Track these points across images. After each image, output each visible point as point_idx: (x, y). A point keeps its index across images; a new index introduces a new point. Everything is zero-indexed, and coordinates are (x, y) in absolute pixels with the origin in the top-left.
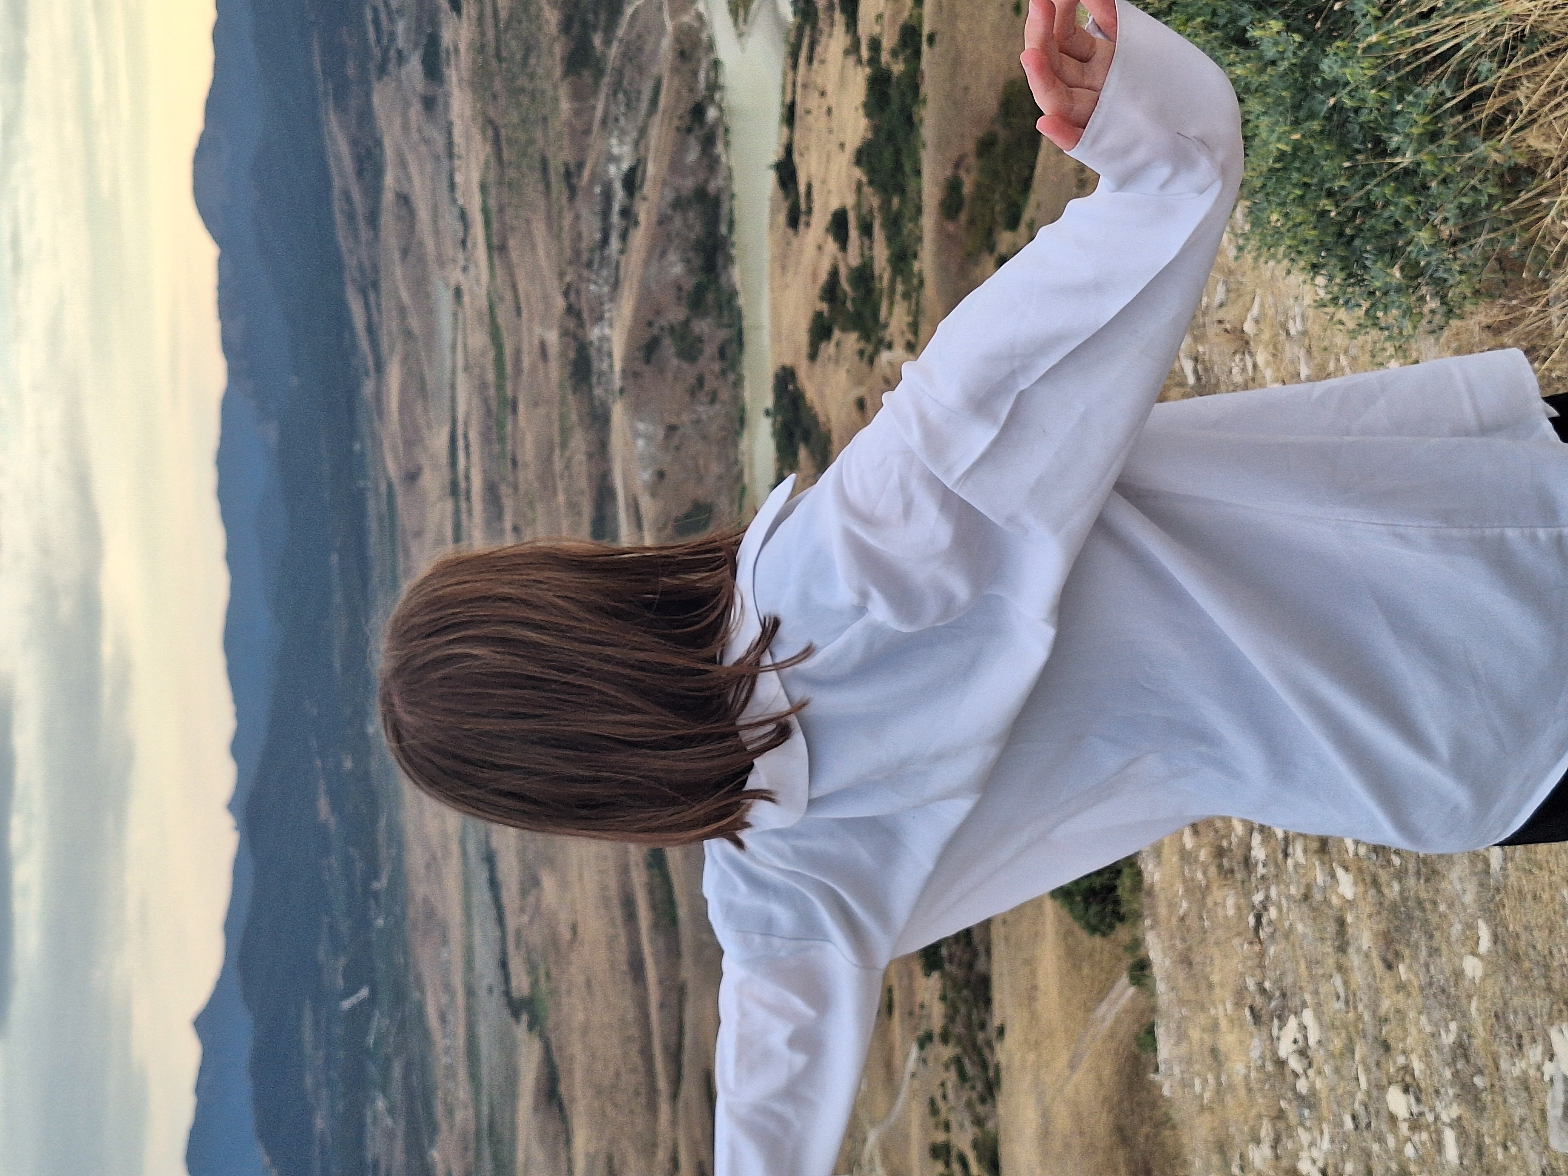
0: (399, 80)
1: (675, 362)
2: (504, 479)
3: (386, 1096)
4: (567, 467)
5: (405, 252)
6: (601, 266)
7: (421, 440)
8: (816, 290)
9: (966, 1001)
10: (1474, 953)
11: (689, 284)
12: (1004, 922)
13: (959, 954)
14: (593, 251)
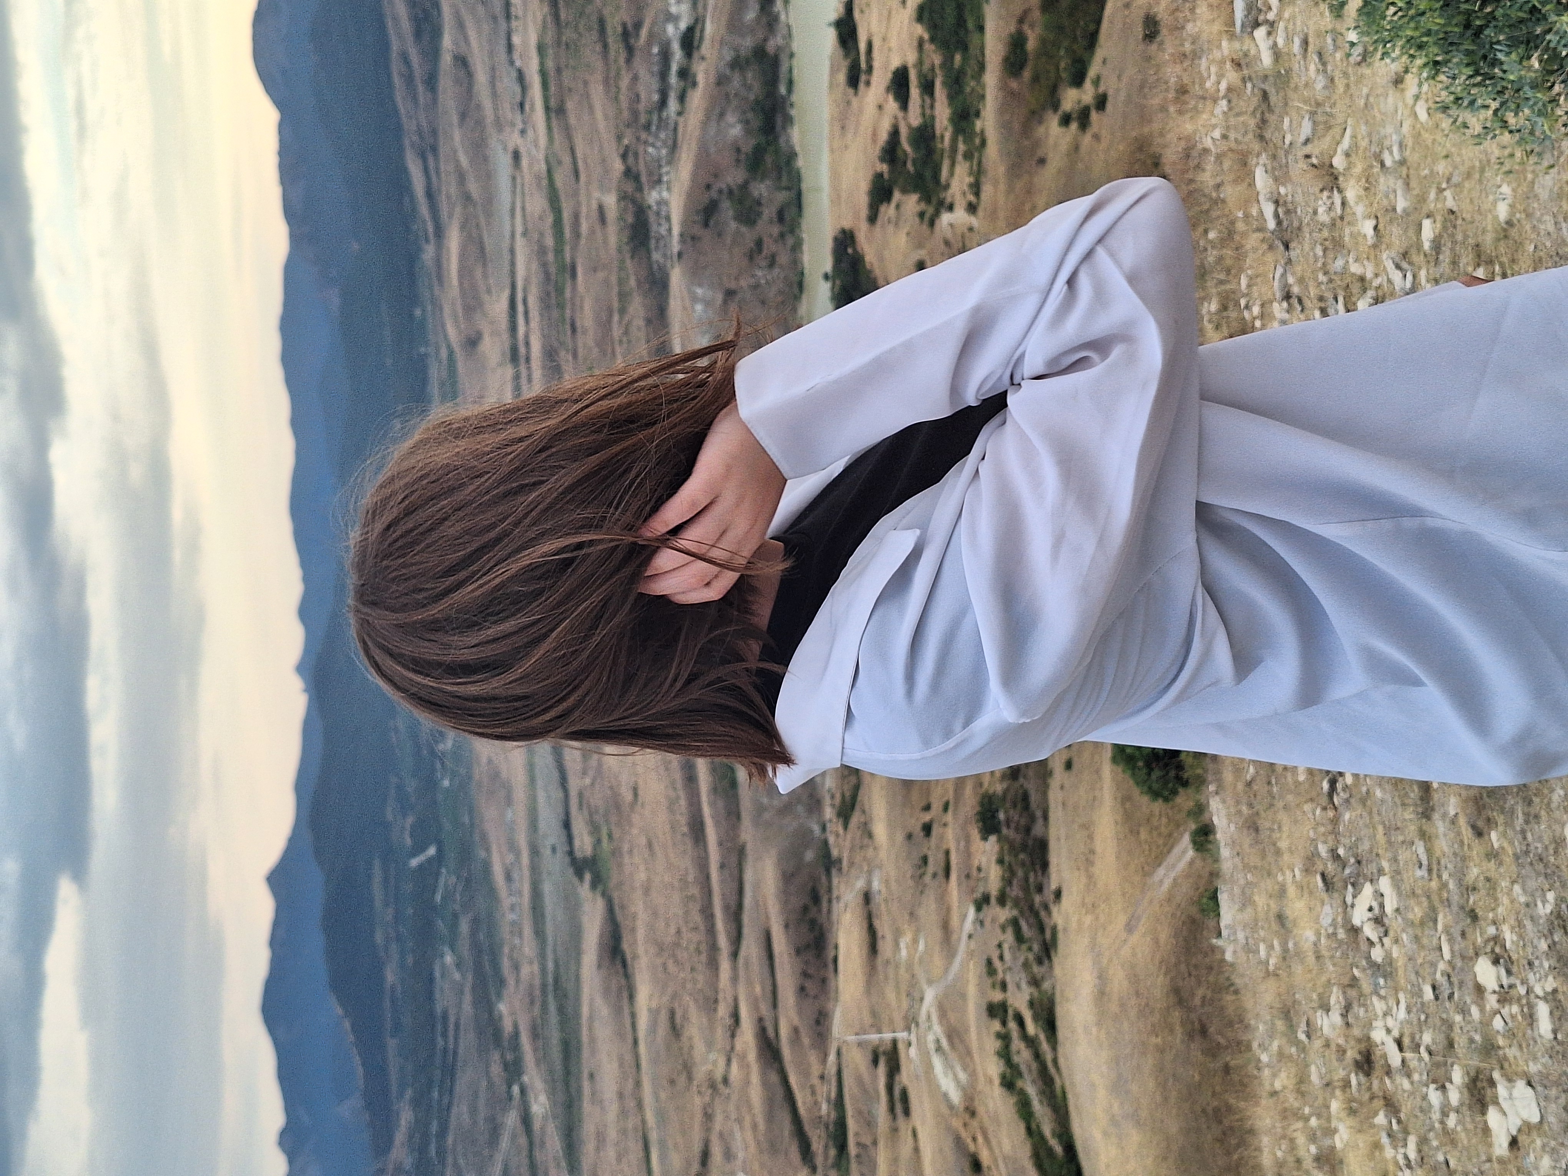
1: (733, 225)
2: (562, 344)
3: (454, 951)
4: (626, 332)
5: (463, 116)
6: (659, 128)
7: (481, 304)
8: (876, 151)
9: (1023, 864)
11: (748, 146)
12: (1062, 787)
13: (1016, 818)
14: (651, 113)
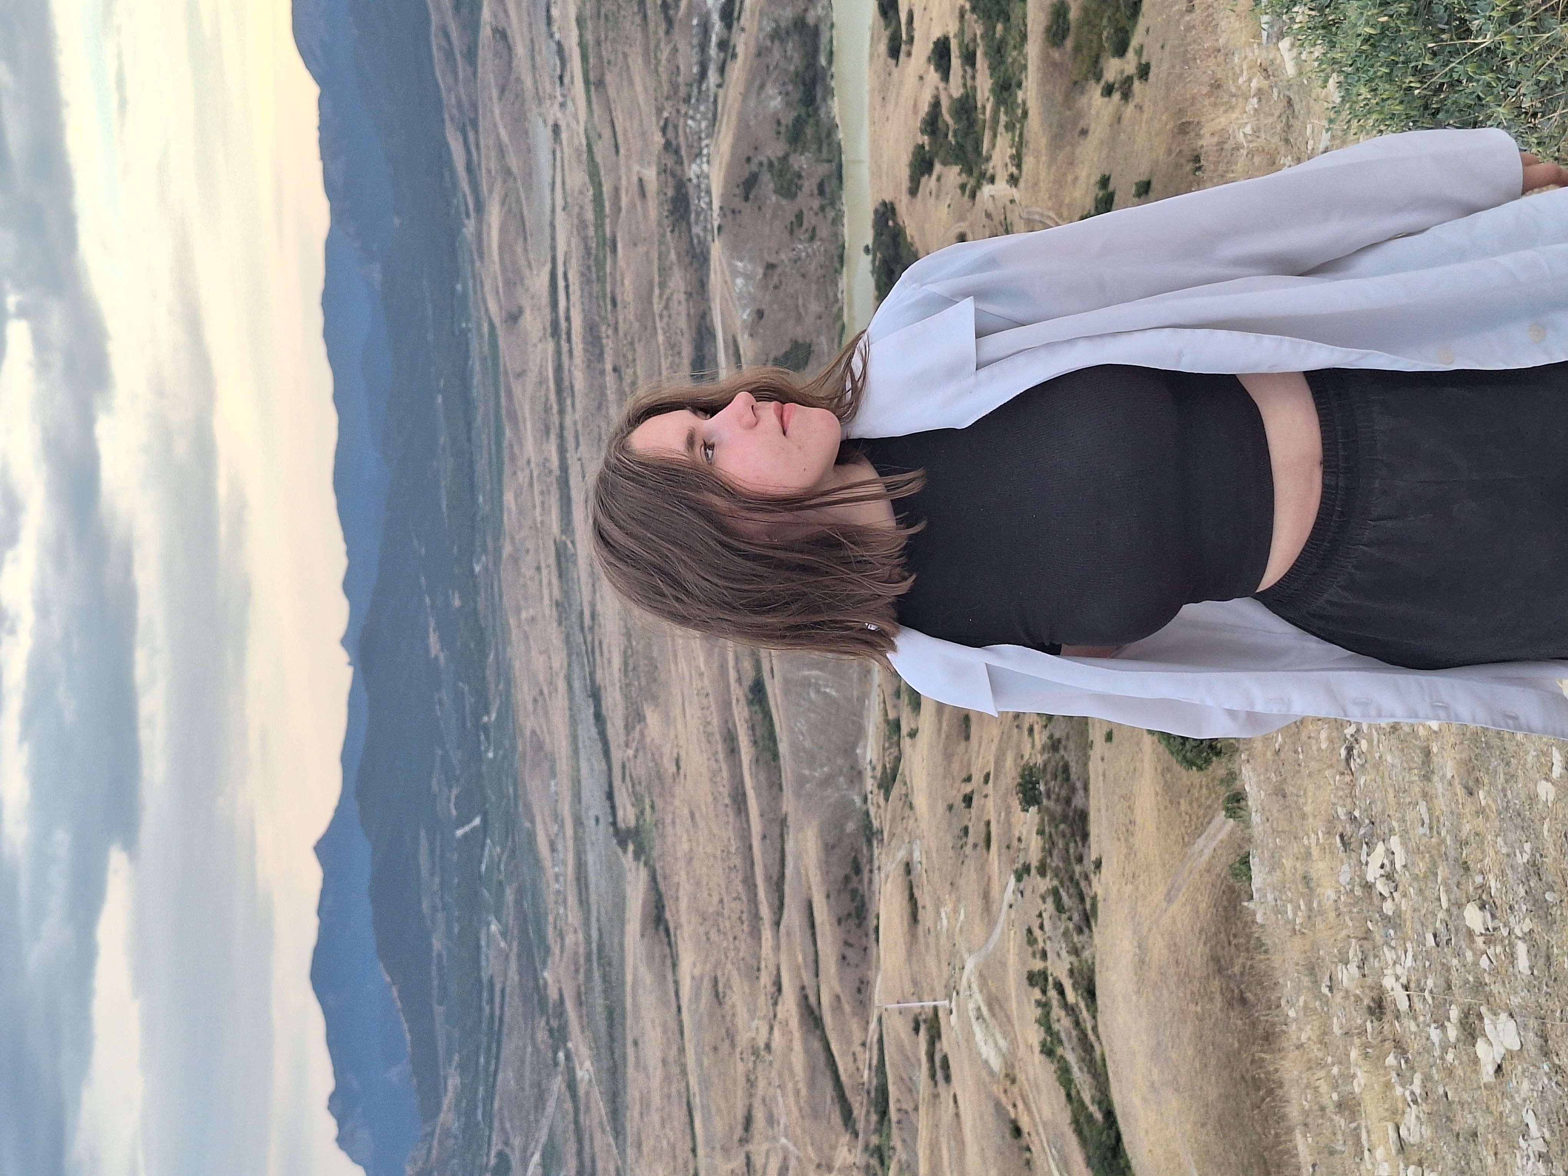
1: (774, 198)
2: (604, 319)
3: (499, 921)
4: (666, 307)
5: (503, 90)
6: (698, 100)
7: (521, 280)
8: (917, 123)
9: (1064, 836)
10: (1547, 779)
11: (788, 119)
12: (1103, 759)
13: (1057, 789)
14: (691, 85)
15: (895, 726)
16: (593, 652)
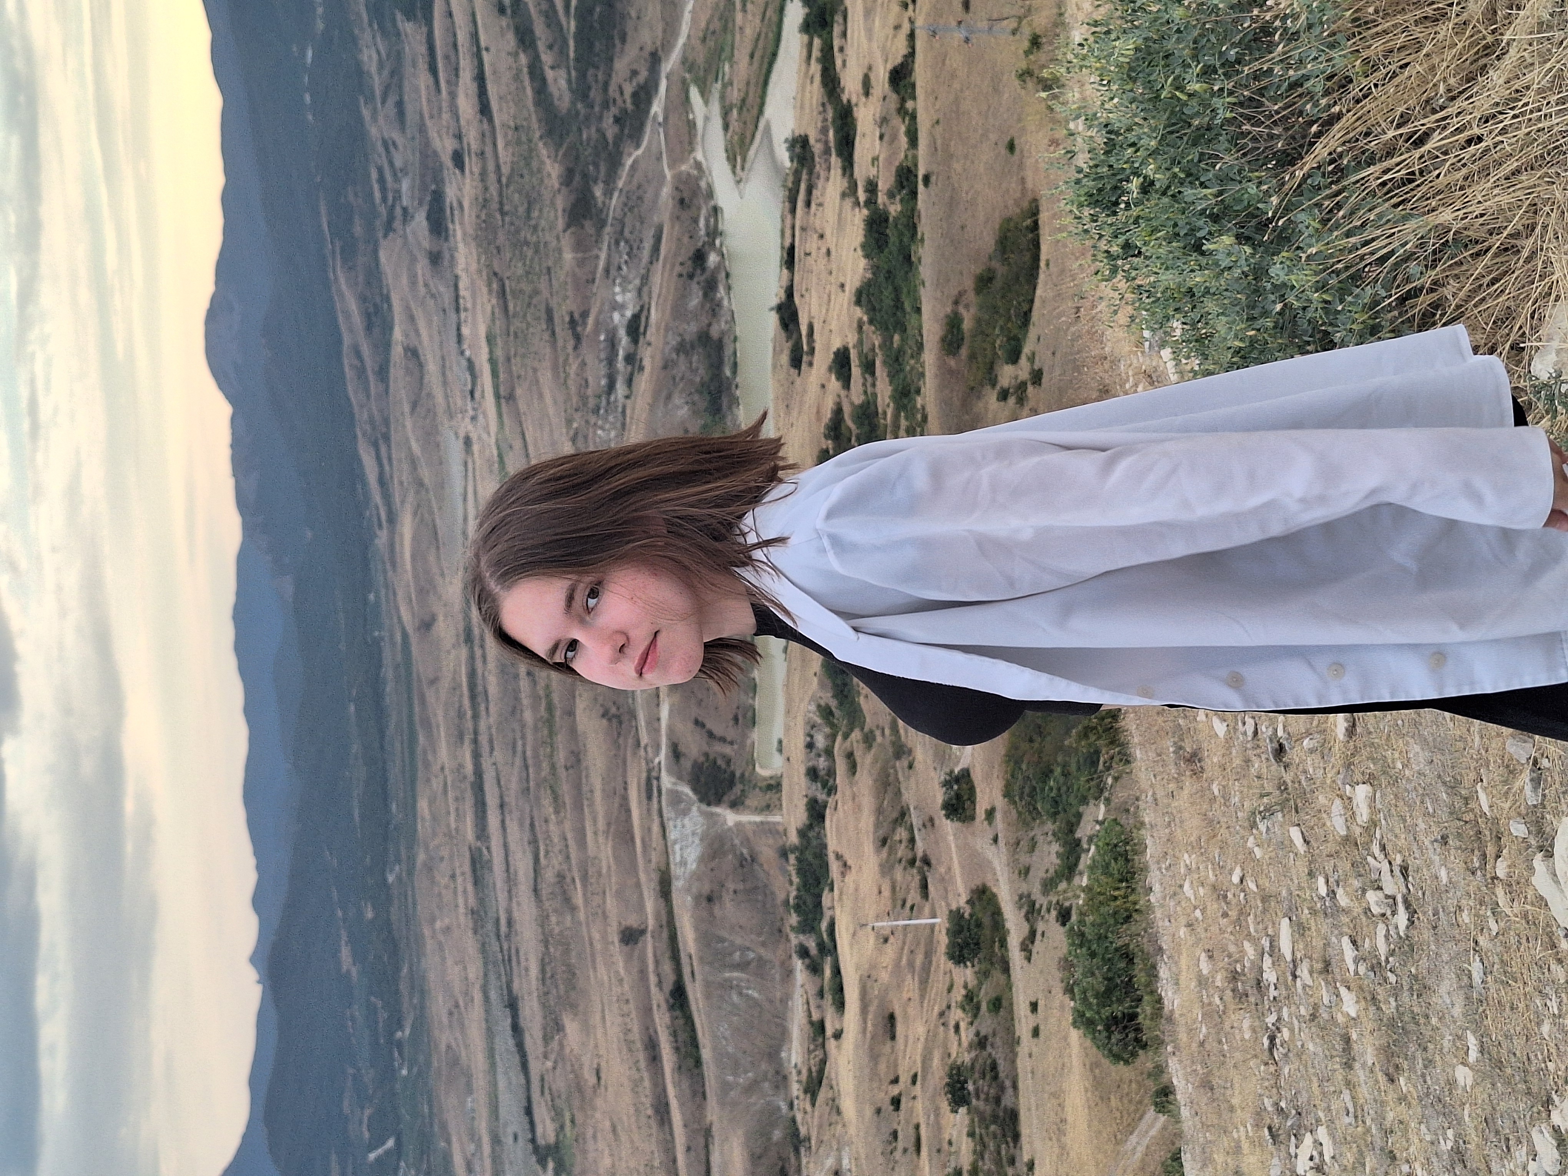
0: (405, 236)
5: (414, 405)
6: (607, 411)
7: (434, 587)
8: (821, 429)
9: (995, 1136)
10: (1464, 1064)
12: (1030, 1056)
13: (986, 1088)
14: (599, 397)
15: (819, 1028)
16: (510, 960)
